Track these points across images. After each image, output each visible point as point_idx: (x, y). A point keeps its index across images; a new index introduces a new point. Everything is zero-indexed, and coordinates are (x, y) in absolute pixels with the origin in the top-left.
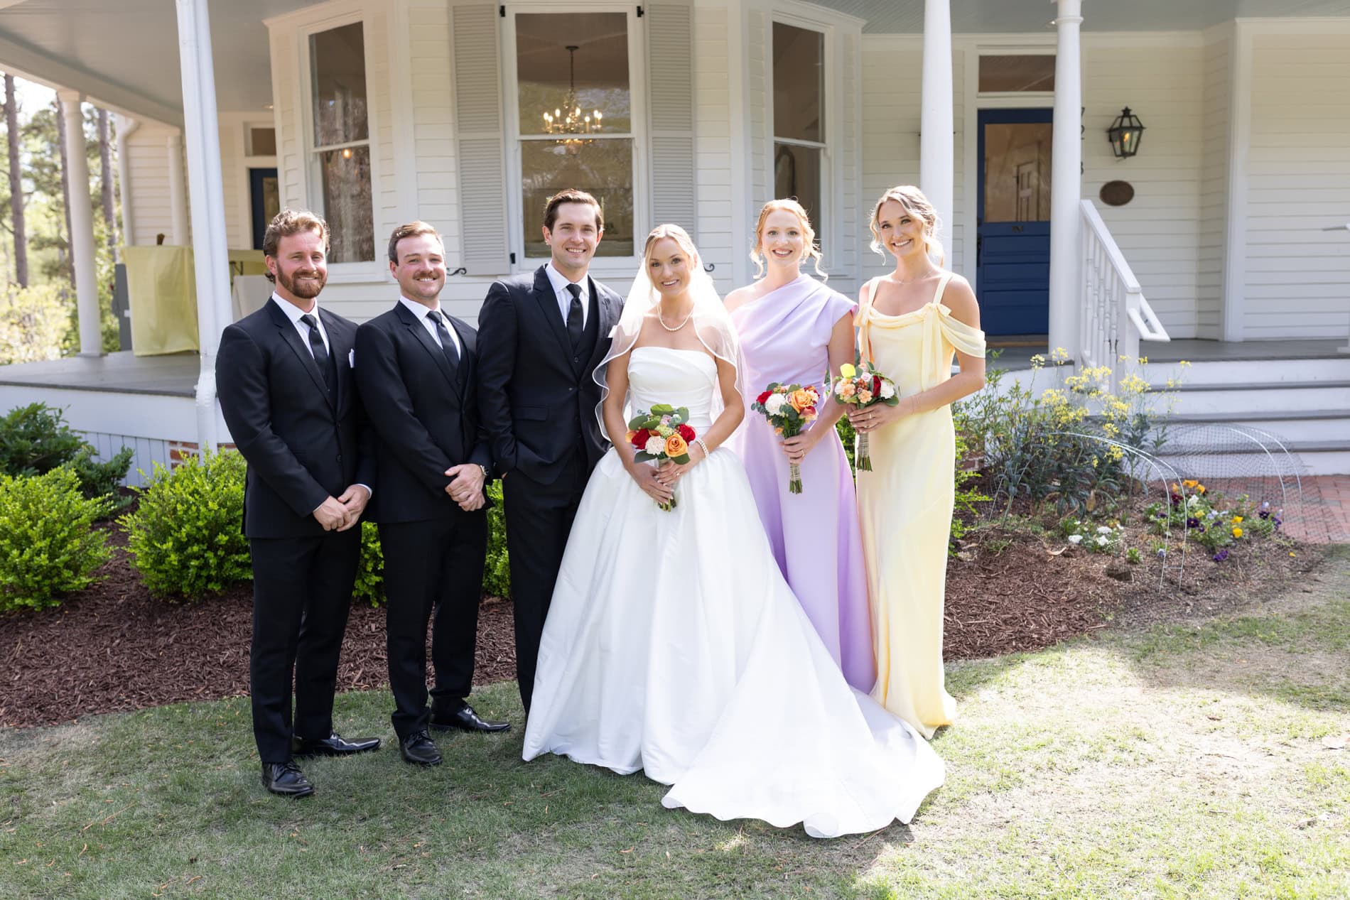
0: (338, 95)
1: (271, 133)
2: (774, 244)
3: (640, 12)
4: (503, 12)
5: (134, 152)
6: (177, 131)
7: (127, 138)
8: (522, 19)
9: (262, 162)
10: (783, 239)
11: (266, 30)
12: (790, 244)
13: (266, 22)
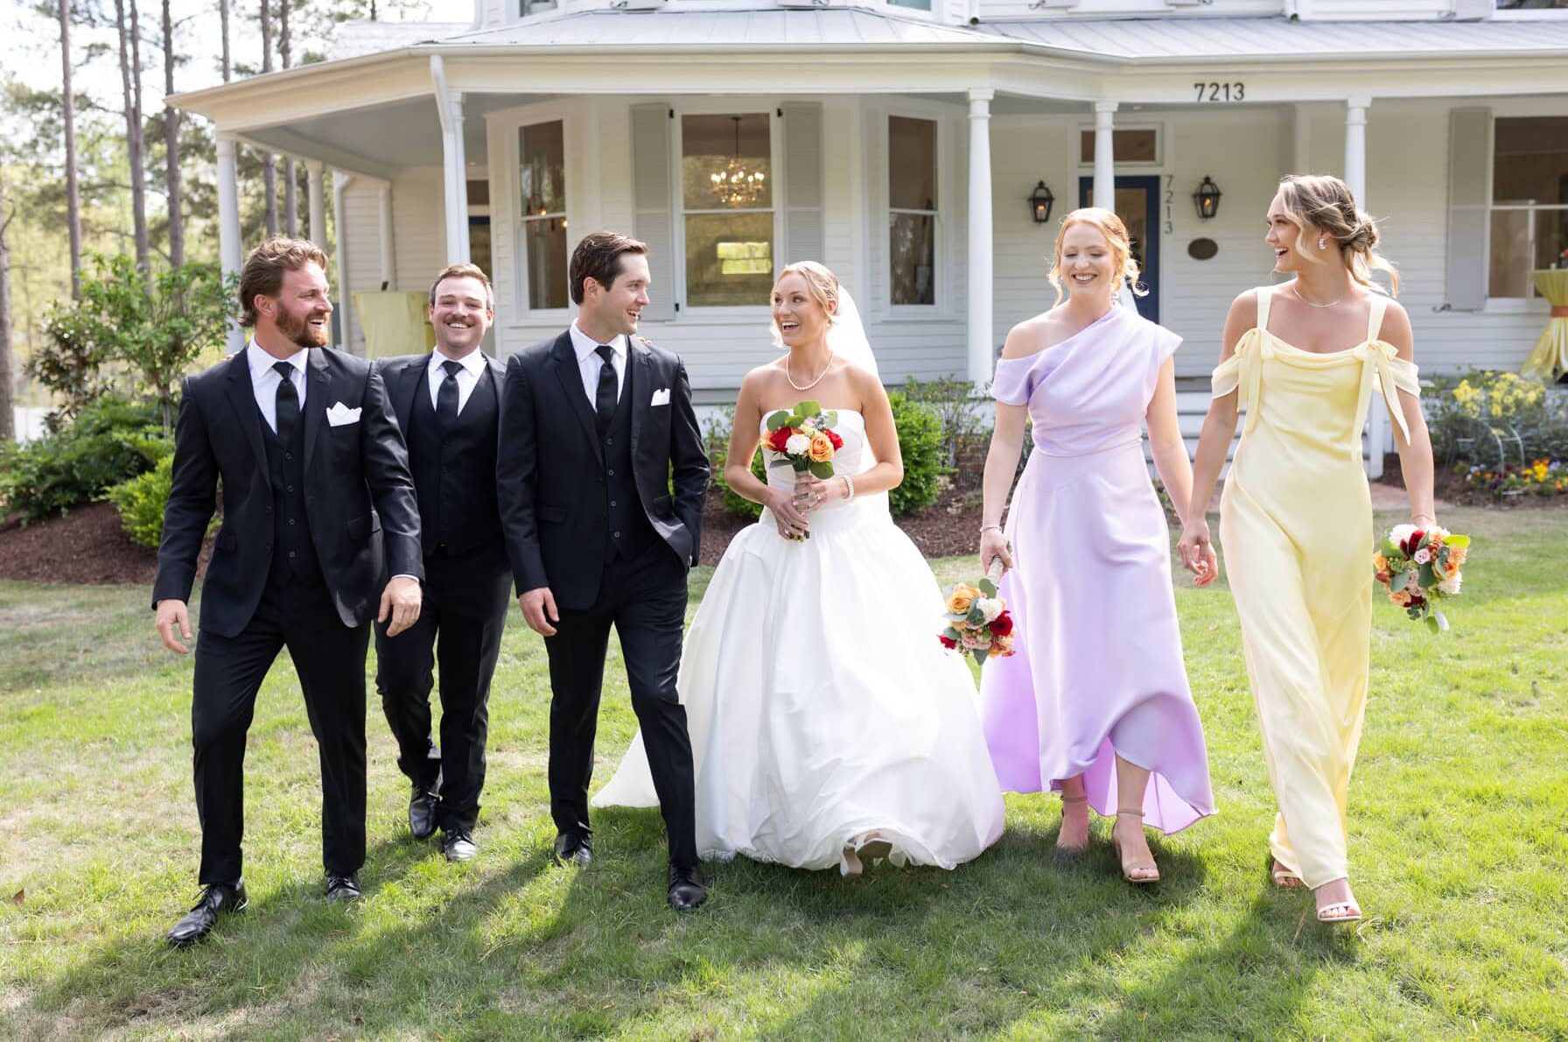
0: (536, 161)
1: (485, 184)
2: (1073, 267)
3: (780, 113)
4: (671, 114)
5: (349, 203)
6: (387, 184)
7: (344, 190)
8: (685, 118)
9: (479, 211)
10: (1082, 261)
11: (484, 122)
12: (1092, 266)
13: (484, 115)
